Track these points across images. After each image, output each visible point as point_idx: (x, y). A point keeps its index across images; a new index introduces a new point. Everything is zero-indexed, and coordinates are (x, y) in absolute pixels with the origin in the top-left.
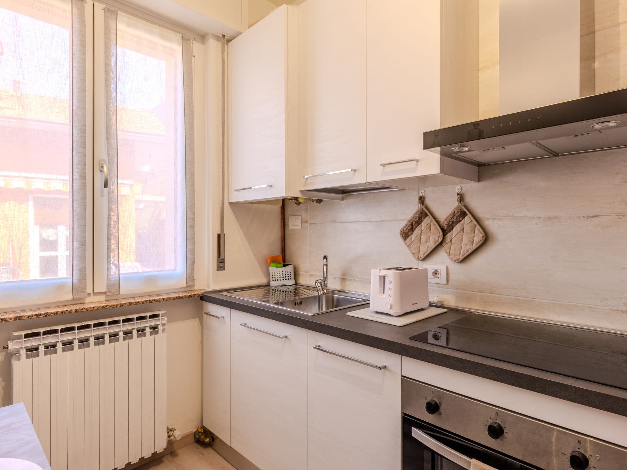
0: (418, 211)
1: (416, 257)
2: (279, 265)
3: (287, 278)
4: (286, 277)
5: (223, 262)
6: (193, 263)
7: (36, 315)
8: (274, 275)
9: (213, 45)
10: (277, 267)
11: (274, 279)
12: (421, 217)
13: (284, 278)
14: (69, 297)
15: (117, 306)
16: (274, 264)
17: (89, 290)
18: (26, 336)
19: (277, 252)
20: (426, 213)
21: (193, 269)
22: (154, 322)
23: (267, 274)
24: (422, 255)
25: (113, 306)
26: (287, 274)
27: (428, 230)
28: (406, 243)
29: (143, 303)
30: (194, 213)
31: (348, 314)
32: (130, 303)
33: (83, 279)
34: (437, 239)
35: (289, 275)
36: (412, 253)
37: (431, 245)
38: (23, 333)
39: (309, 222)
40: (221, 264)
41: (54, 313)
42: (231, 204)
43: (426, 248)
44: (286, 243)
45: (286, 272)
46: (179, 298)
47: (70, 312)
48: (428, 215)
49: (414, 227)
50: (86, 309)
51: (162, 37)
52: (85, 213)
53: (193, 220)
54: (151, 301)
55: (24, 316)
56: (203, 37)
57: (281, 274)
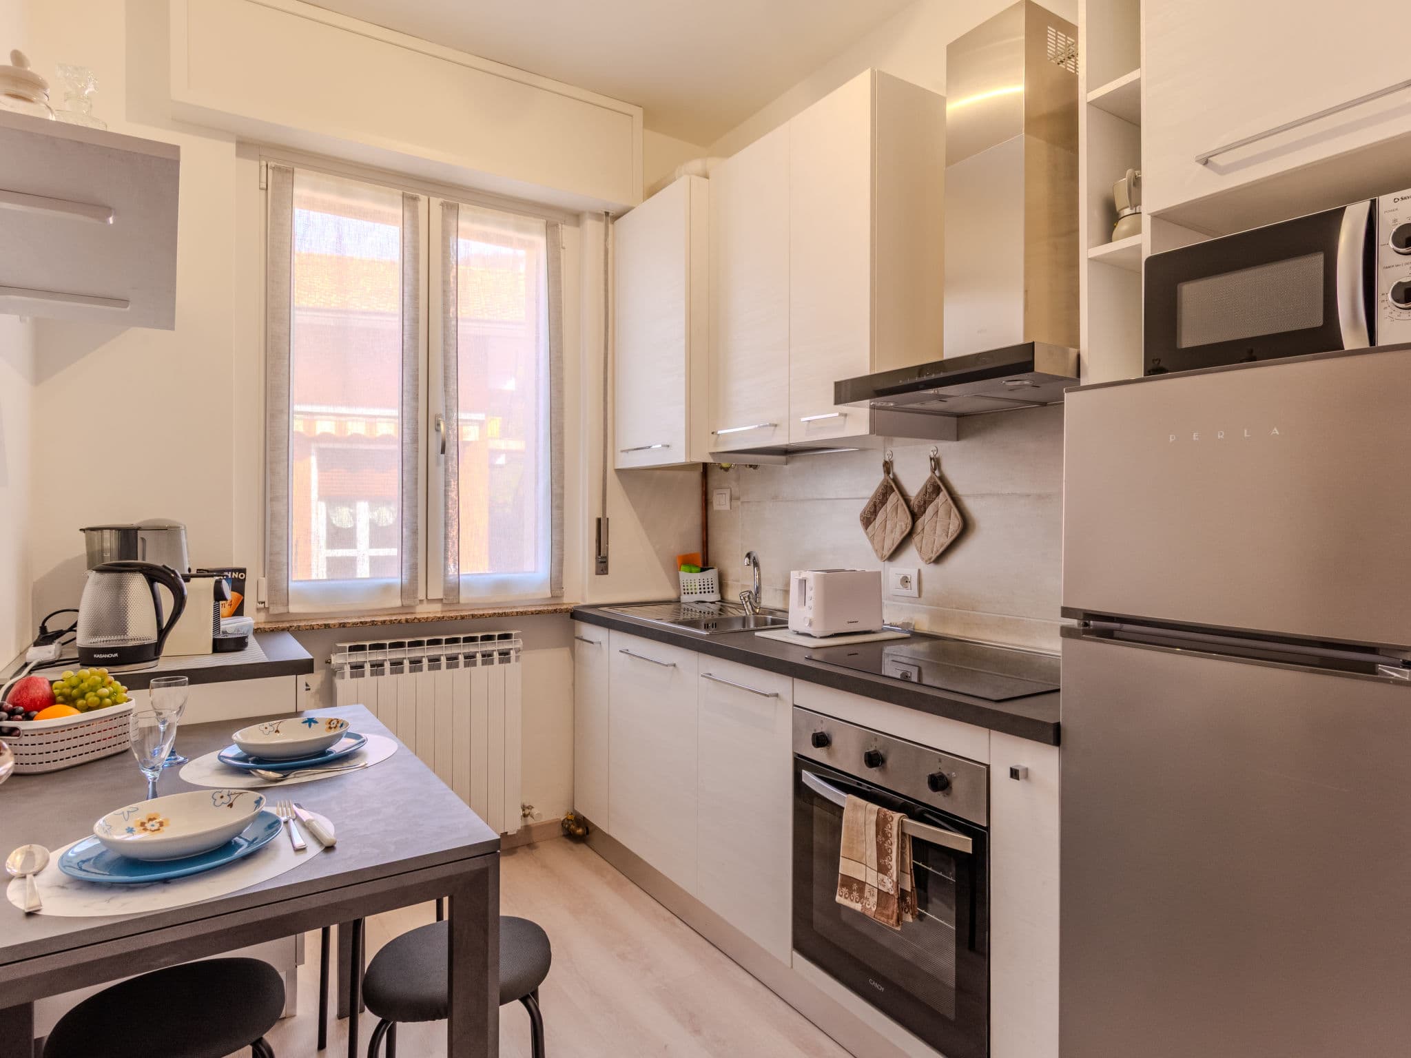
2: (693, 569)
3: (706, 590)
4: (704, 588)
5: (605, 562)
6: (561, 562)
7: (361, 622)
8: (685, 585)
9: (592, 227)
10: (691, 572)
11: (686, 591)
12: (886, 493)
13: (703, 590)
14: (397, 602)
15: (456, 619)
16: (688, 568)
17: (421, 595)
18: (352, 649)
19: (695, 548)
20: (891, 487)
21: (561, 572)
22: (504, 645)
23: (677, 583)
24: (886, 554)
25: (452, 617)
26: (706, 583)
27: (894, 514)
28: (867, 534)
29: (490, 616)
30: (563, 487)
32: (472, 615)
33: (414, 579)
34: (904, 527)
35: (710, 586)
36: (875, 547)
38: (348, 645)
39: (742, 499)
40: (602, 565)
41: (381, 622)
42: (620, 472)
44: (710, 533)
46: (539, 613)
47: (400, 622)
48: (894, 491)
49: (879, 508)
50: (419, 620)
51: (519, 228)
53: (562, 496)
54: (500, 615)
55: (349, 623)
56: (576, 217)
57: (697, 584)
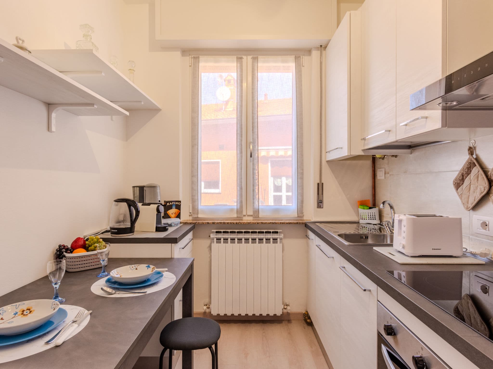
0: (467, 161)
1: (466, 207)
2: (365, 208)
3: (372, 218)
4: (371, 217)
5: (321, 203)
6: (302, 202)
7: (220, 223)
8: (361, 215)
10: (364, 209)
11: (362, 218)
12: (470, 167)
13: (370, 218)
14: (235, 216)
15: (255, 224)
16: (362, 207)
17: (244, 213)
18: (217, 232)
19: (368, 197)
20: (474, 163)
21: (302, 207)
22: (275, 236)
23: (358, 213)
24: (471, 206)
25: (254, 223)
26: (372, 215)
27: (476, 180)
28: (458, 193)
29: (269, 224)
30: (303, 170)
31: (374, 248)
32: (262, 223)
33: (241, 207)
34: (483, 189)
35: (374, 216)
36: (462, 202)
37: (478, 196)
38: (215, 231)
39: (390, 173)
40: (320, 203)
41: (227, 223)
42: (328, 162)
43: (473, 199)
44: (376, 190)
45: (371, 214)
46: (290, 223)
47: (234, 223)
48: (476, 166)
49: (464, 177)
50: (241, 223)
51: (283, 61)
52: (242, 172)
53: (302, 174)
54: (273, 223)
55: (216, 223)
56: (309, 52)
57: (367, 215)
